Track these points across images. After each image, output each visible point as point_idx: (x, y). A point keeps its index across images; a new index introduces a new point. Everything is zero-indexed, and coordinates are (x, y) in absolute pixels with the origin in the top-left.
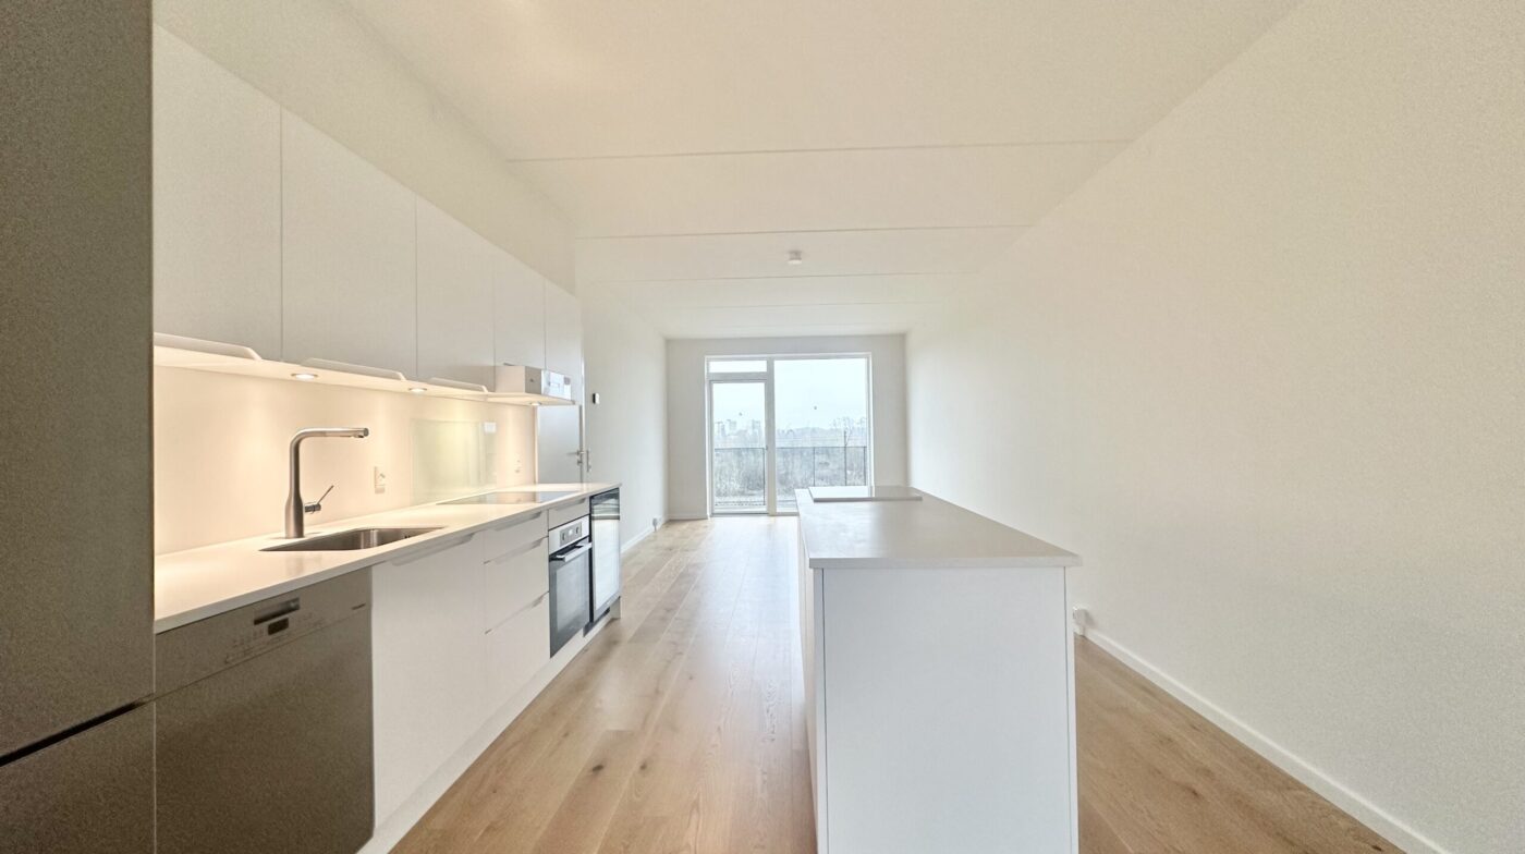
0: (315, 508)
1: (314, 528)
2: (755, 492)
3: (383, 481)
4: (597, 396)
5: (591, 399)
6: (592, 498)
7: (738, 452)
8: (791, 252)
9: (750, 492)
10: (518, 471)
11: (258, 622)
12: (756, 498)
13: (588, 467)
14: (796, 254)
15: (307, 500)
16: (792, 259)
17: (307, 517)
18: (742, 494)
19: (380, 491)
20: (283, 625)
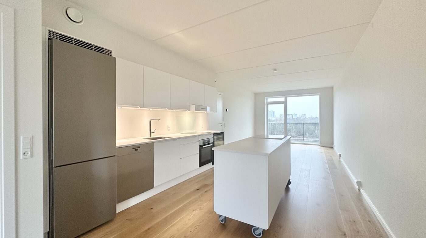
0: (154, 132)
1: (153, 136)
2: (301, 137)
3: (169, 128)
4: (227, 110)
5: (226, 110)
6: (213, 134)
7: (297, 124)
8: (273, 69)
9: (299, 136)
10: (203, 127)
11: (133, 149)
12: (301, 139)
13: (224, 127)
14: (275, 70)
15: (152, 131)
16: (274, 71)
17: (152, 134)
18: (296, 137)
19: (169, 130)
20: (137, 150)
